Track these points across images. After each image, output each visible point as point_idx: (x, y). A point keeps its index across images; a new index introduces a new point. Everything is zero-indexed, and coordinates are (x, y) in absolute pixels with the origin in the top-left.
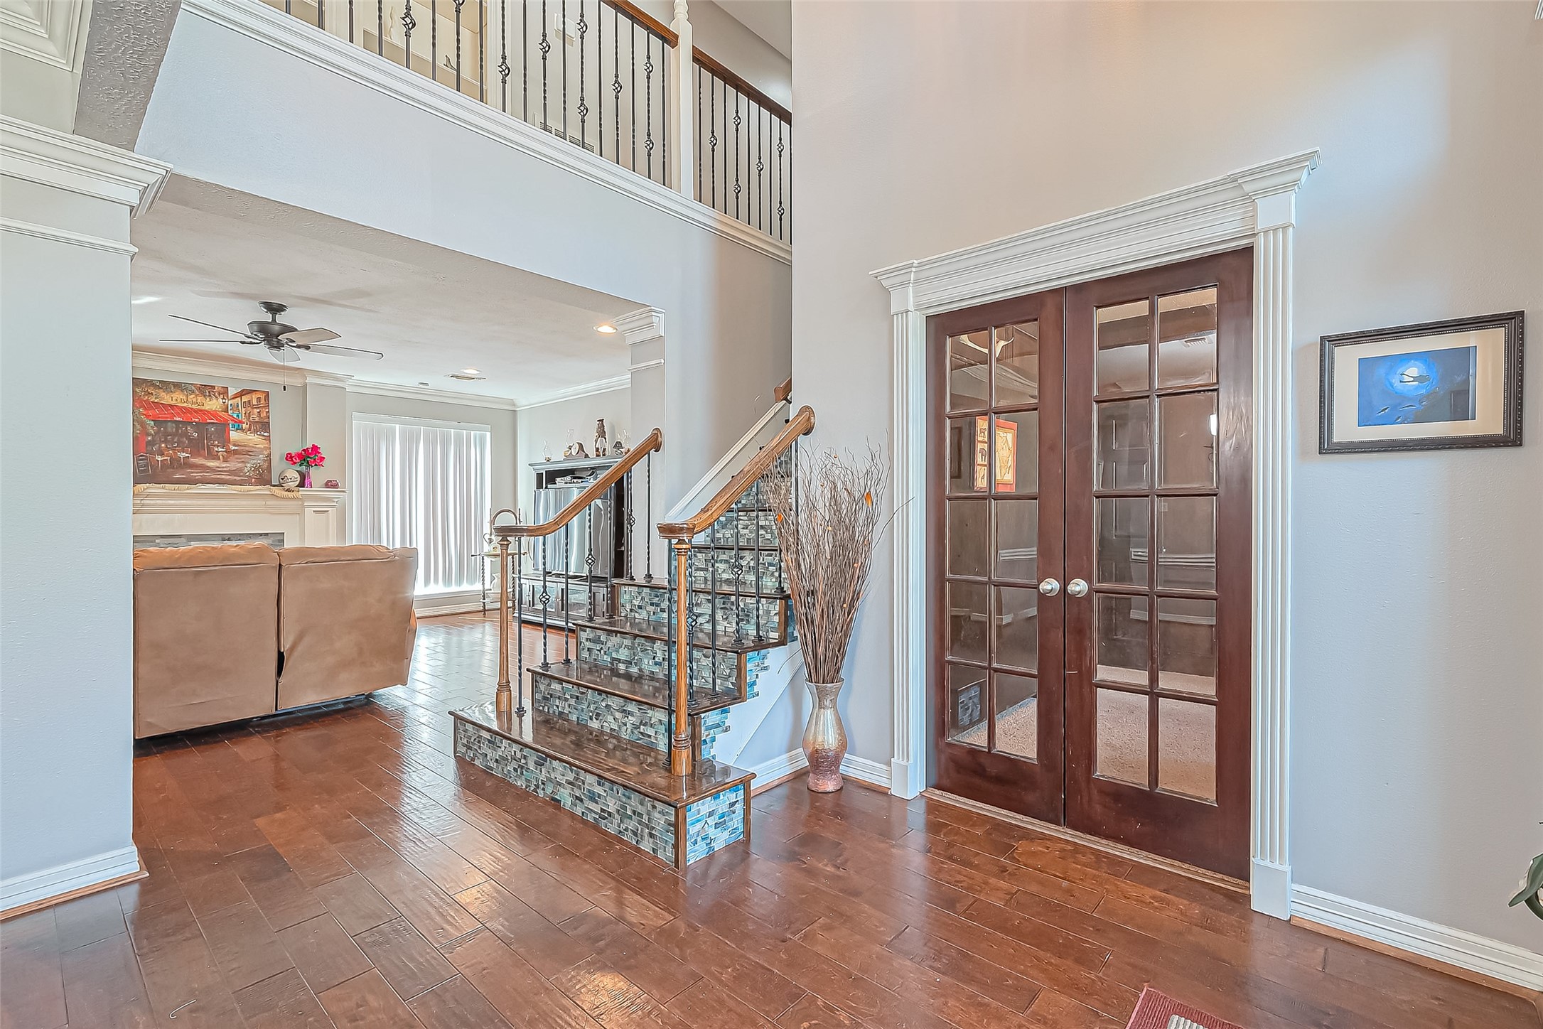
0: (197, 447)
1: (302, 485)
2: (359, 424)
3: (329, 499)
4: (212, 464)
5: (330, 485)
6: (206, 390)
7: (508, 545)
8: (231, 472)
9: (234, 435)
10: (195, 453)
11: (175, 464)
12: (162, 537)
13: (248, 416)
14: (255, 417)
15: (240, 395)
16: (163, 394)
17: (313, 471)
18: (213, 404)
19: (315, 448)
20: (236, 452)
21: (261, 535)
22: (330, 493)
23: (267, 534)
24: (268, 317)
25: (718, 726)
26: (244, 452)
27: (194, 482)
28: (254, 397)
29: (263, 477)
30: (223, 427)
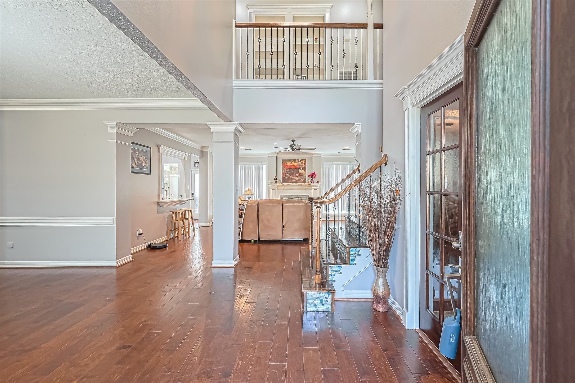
0: (293, 174)
1: (312, 183)
2: (325, 165)
3: (317, 186)
4: (295, 178)
5: (318, 182)
6: (295, 161)
7: (312, 203)
8: (299, 180)
9: (300, 171)
10: (292, 176)
11: (290, 179)
12: (288, 195)
13: (302, 166)
14: (303, 166)
15: (300, 161)
16: (288, 163)
17: (314, 179)
18: (296, 164)
19: (314, 173)
20: (300, 175)
21: (305, 195)
22: (318, 185)
23: (306, 195)
24: (292, 143)
25: (336, 271)
26: (301, 175)
27: (291, 183)
28: (303, 161)
29: (305, 181)
30: (297, 169)
